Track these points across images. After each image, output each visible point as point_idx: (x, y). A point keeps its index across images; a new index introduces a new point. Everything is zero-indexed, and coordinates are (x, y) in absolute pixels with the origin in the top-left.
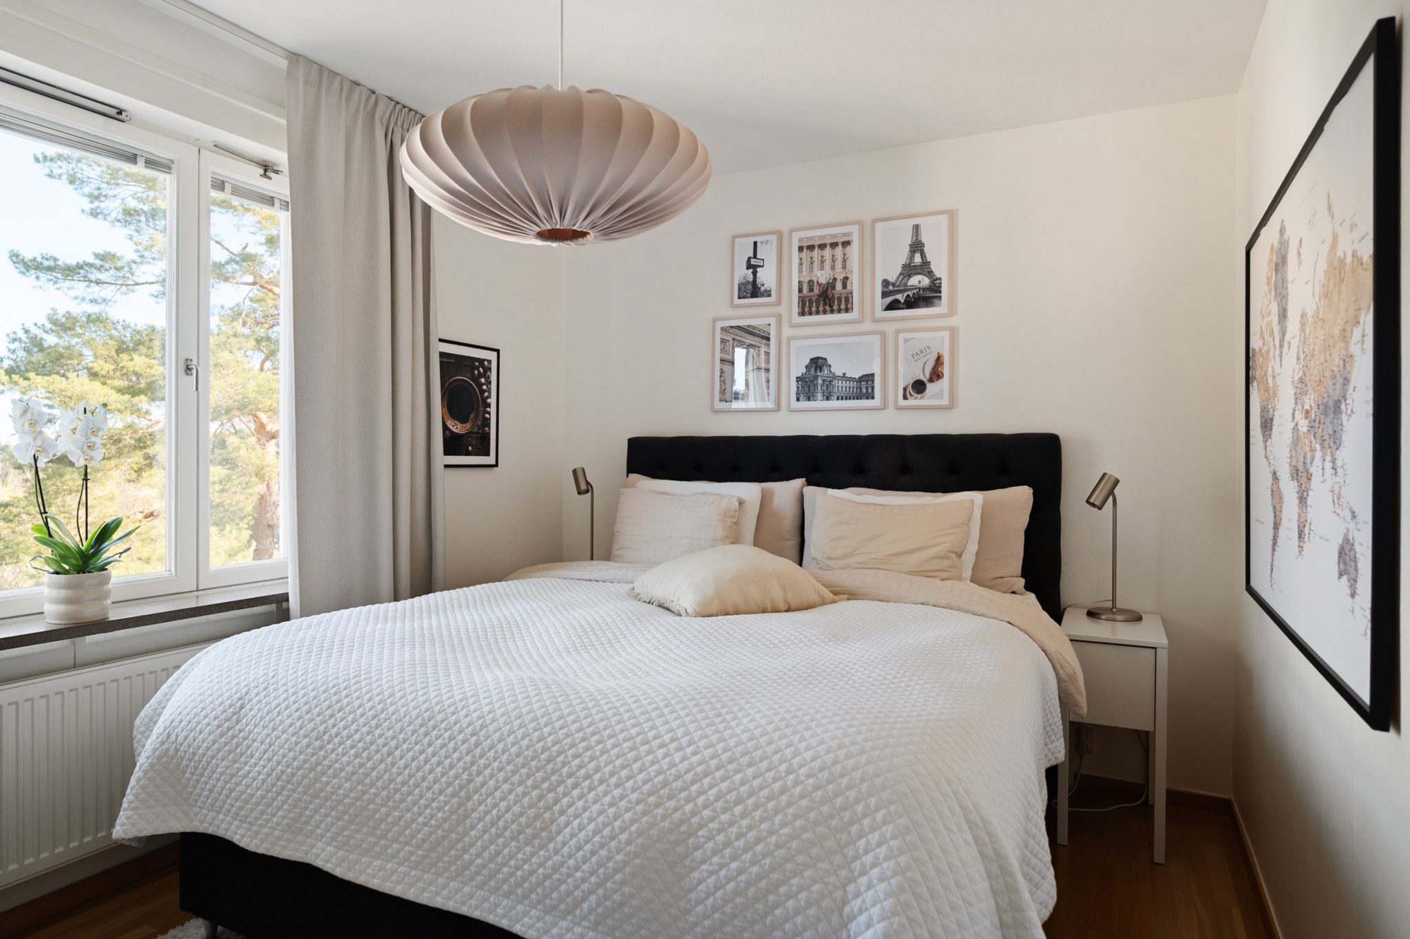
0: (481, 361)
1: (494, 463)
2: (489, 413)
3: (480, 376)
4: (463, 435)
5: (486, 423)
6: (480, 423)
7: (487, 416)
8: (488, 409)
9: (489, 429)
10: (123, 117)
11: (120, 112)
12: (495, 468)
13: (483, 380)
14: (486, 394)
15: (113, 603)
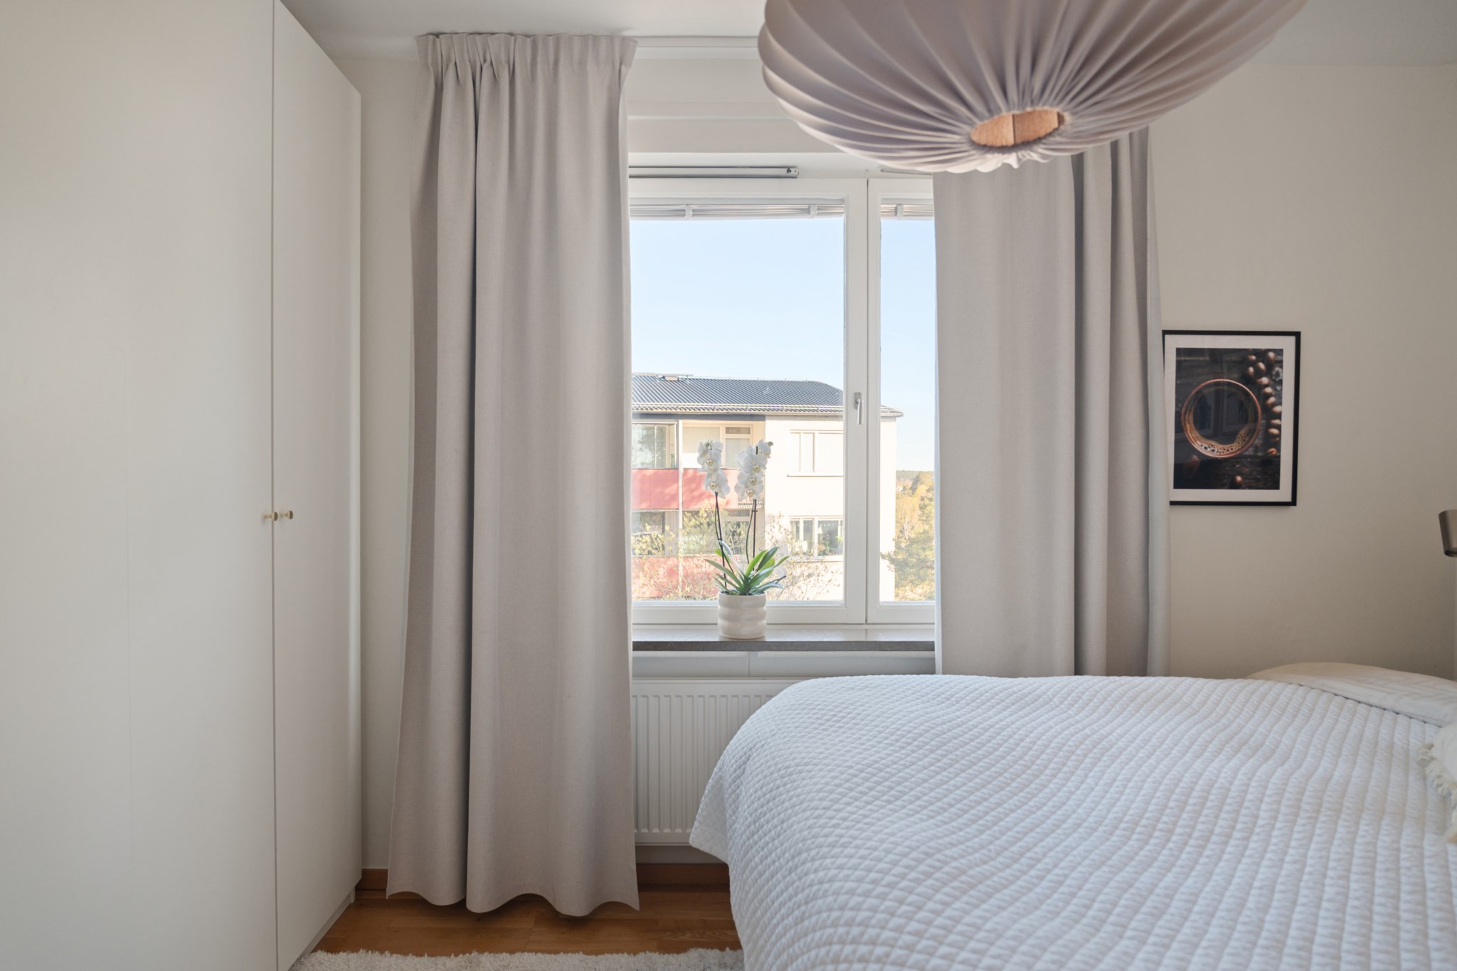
0: (1262, 354)
1: (1289, 499)
2: (1279, 427)
3: (1259, 373)
4: (1226, 460)
5: (1275, 442)
6: (1258, 442)
7: (1275, 431)
8: (1277, 422)
9: (1279, 450)
10: (793, 172)
11: (789, 171)
12: (1292, 508)
13: (1265, 380)
14: (1272, 400)
15: (768, 624)
